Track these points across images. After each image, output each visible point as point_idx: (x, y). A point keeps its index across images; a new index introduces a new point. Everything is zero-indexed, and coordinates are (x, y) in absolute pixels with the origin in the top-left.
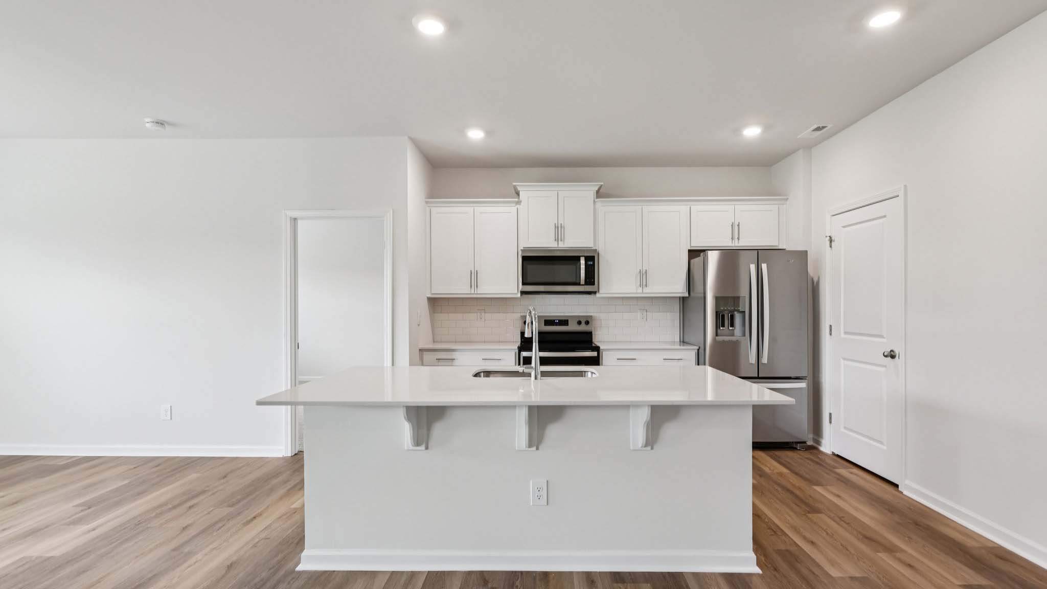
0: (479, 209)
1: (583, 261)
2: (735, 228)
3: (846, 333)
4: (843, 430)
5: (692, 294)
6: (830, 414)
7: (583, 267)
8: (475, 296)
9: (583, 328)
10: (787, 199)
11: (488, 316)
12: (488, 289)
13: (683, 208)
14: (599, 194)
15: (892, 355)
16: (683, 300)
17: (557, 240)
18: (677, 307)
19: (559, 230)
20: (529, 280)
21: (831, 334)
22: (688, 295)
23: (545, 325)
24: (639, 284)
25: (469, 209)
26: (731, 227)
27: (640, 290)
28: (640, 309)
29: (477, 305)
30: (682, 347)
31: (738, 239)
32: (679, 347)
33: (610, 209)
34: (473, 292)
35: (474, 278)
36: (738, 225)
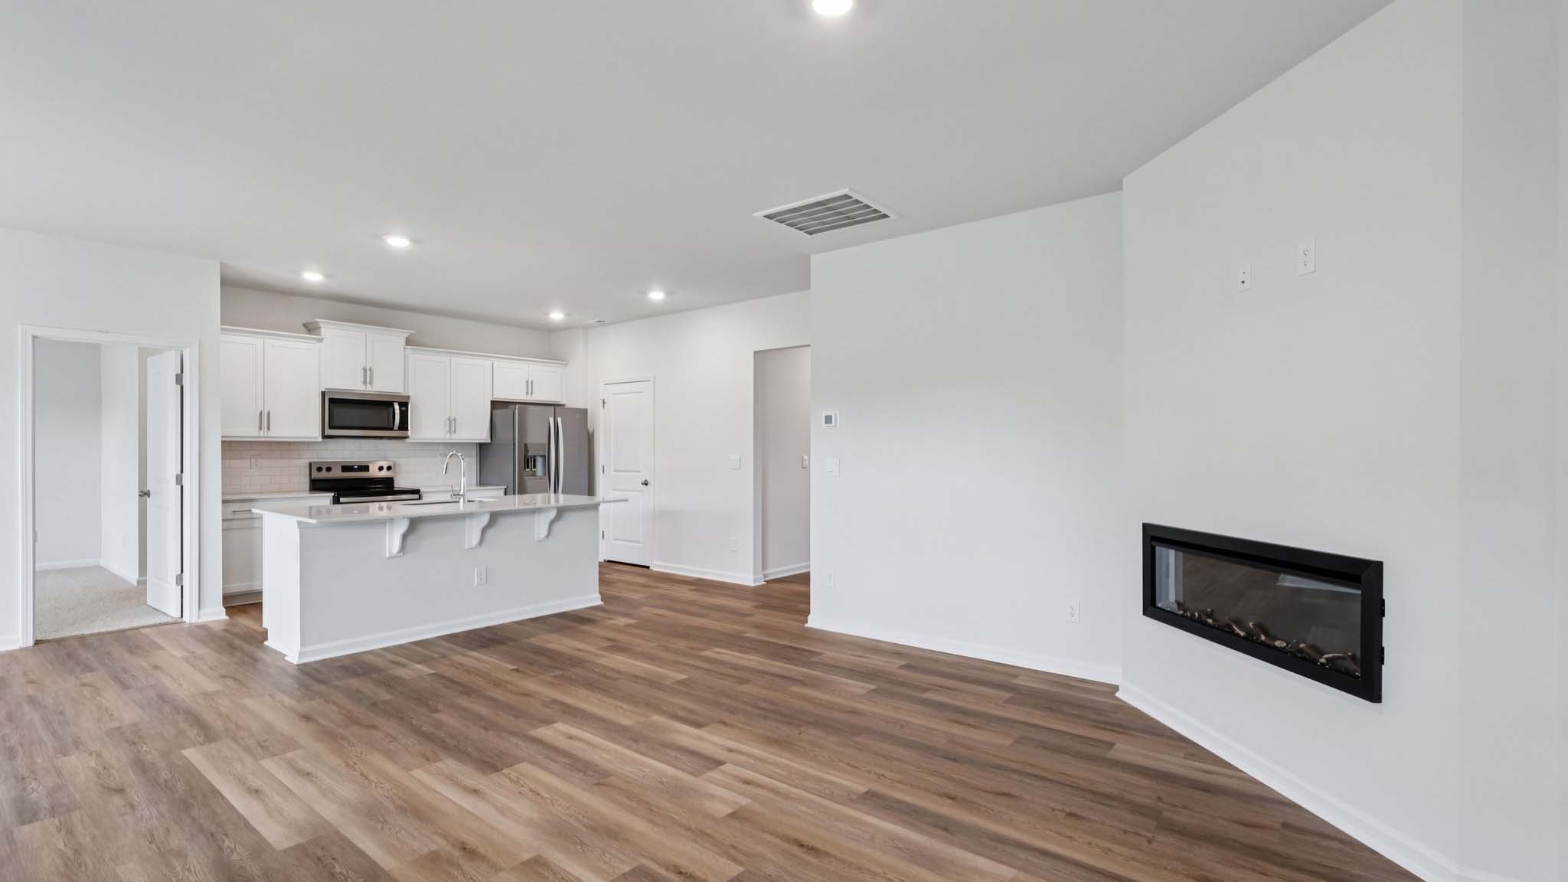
0: (271, 342)
1: (397, 407)
2: (529, 385)
3: (615, 471)
4: (613, 542)
5: (495, 441)
6: (603, 532)
7: (397, 412)
8: (263, 439)
9: (384, 474)
10: (567, 364)
11: (265, 462)
12: (281, 431)
13: (487, 363)
14: (409, 342)
15: (646, 484)
16: (482, 446)
17: (365, 382)
18: (474, 452)
19: (367, 374)
20: (336, 423)
21: (603, 472)
22: (489, 441)
23: (343, 471)
24: (448, 429)
25: (258, 341)
26: (525, 384)
27: (448, 436)
28: (441, 455)
29: (251, 450)
30: (478, 488)
31: (532, 393)
32: (475, 488)
33: (420, 358)
34: (262, 435)
35: (264, 419)
36: (532, 383)
